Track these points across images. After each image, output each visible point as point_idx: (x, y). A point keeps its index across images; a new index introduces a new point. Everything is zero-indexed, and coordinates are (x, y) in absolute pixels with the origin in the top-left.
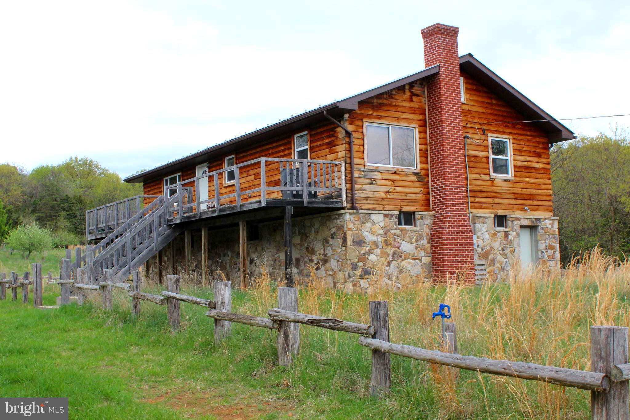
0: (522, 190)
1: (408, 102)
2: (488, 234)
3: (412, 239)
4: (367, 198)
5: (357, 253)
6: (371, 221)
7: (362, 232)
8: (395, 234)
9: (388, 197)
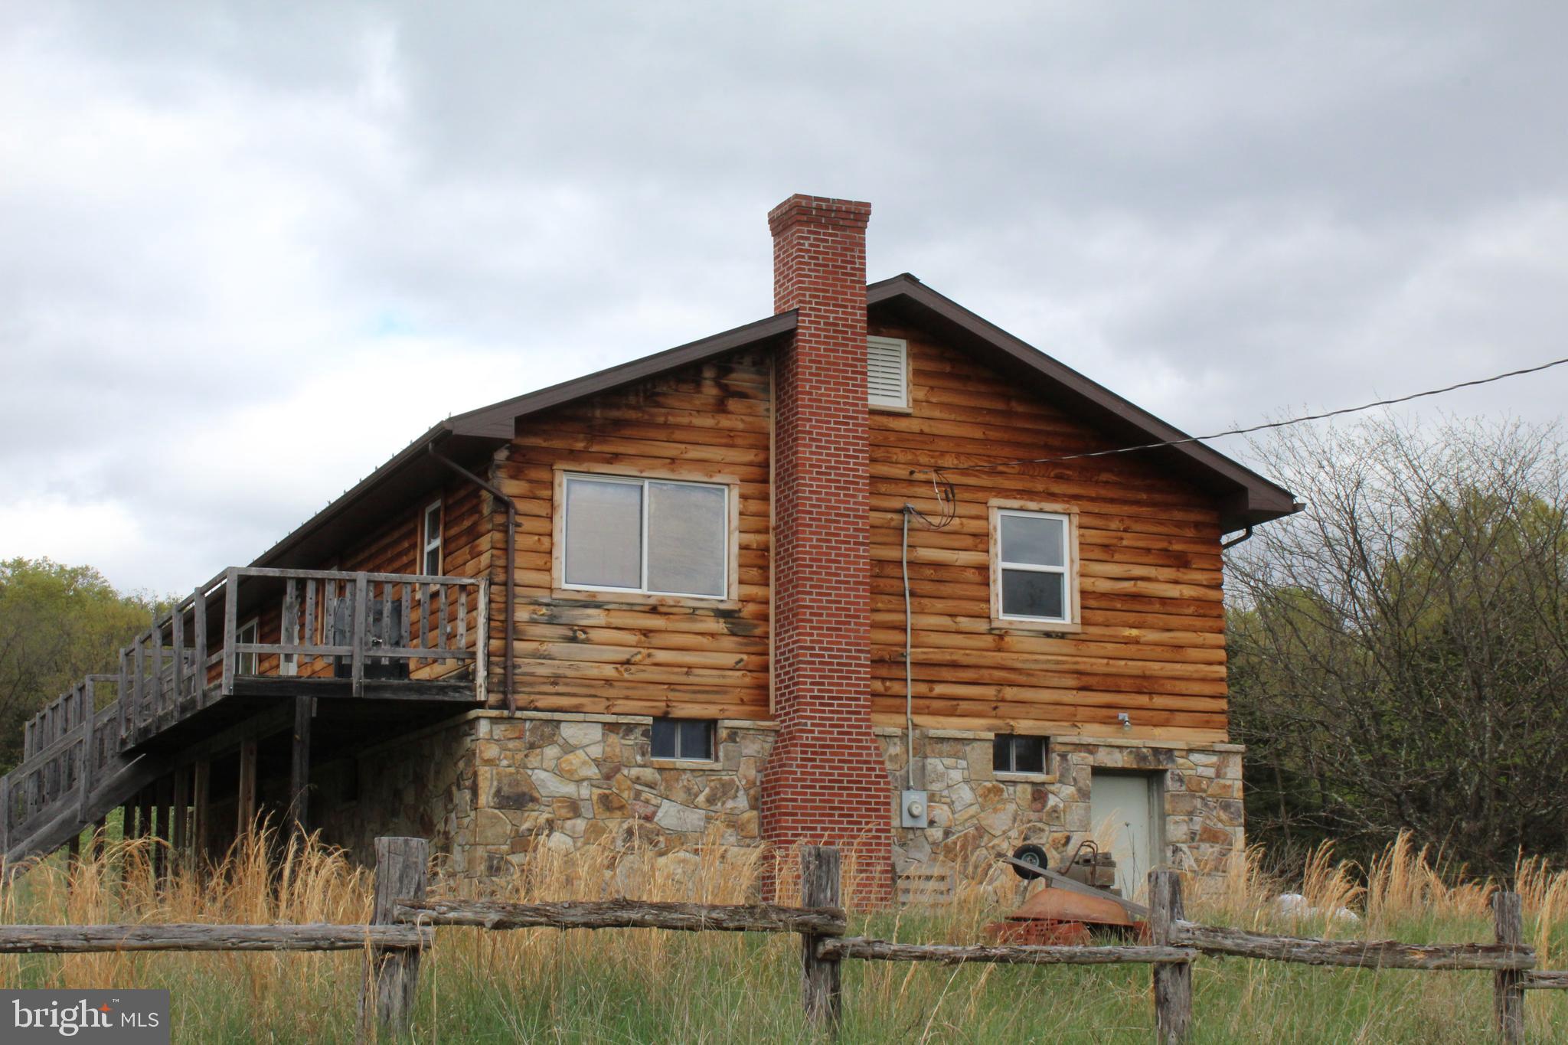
0: (1111, 662)
1: (710, 415)
2: (972, 789)
3: (696, 796)
4: (555, 679)
5: (509, 827)
6: (561, 741)
7: (530, 772)
8: (637, 780)
9: (626, 676)
